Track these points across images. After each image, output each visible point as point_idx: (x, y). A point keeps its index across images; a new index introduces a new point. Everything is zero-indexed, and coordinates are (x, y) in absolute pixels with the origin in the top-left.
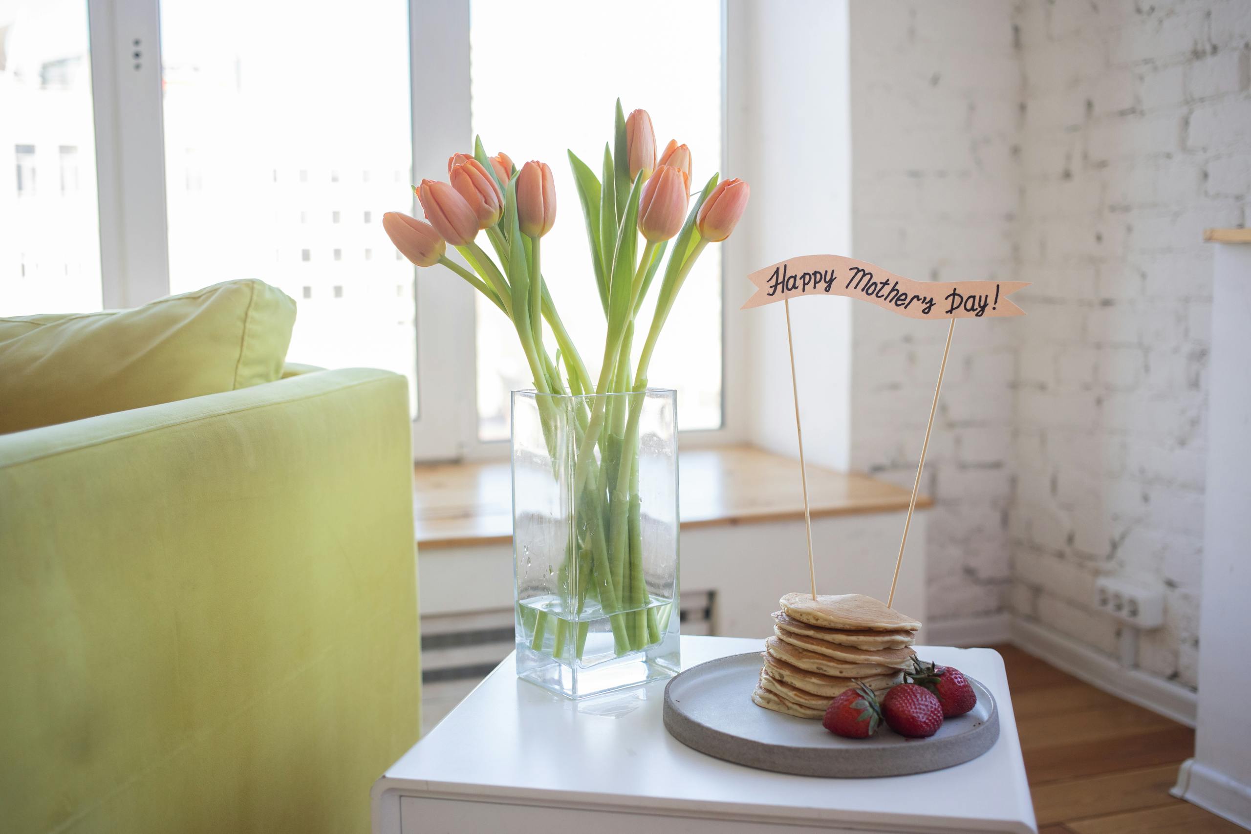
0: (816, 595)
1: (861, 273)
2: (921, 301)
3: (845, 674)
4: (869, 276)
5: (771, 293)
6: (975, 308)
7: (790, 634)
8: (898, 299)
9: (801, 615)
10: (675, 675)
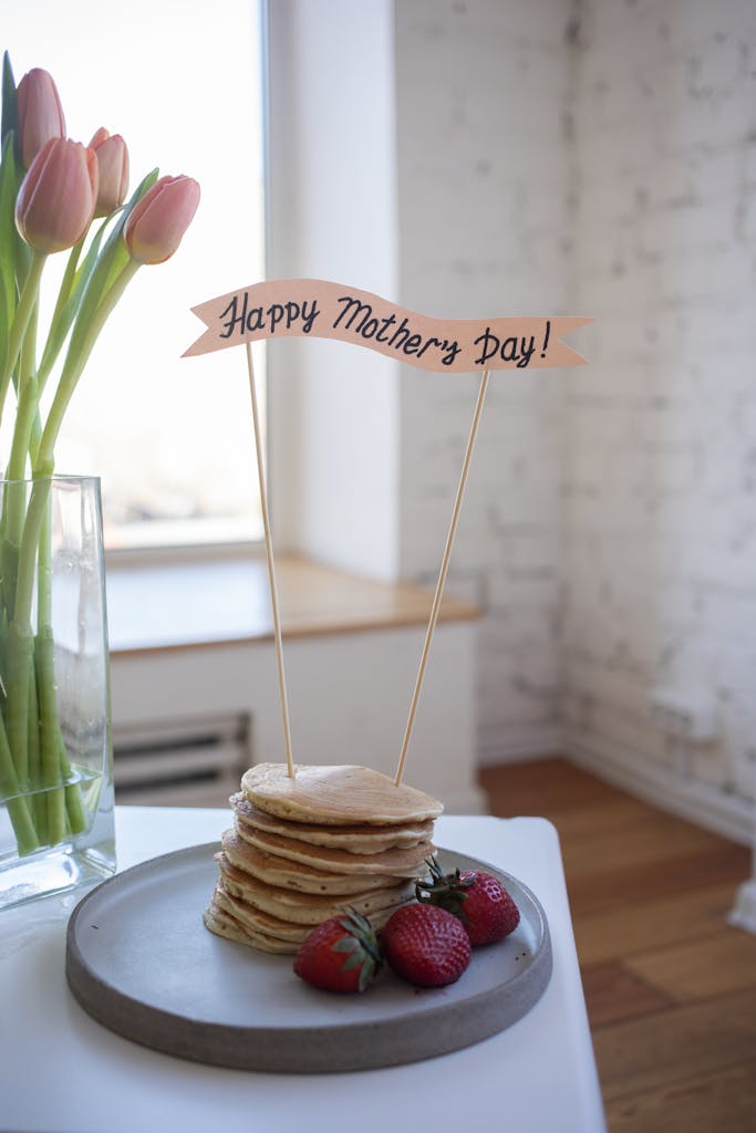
0: (294, 766)
1: (355, 306)
2: (441, 346)
3: (329, 891)
4: (366, 310)
5: (226, 334)
6: (516, 355)
7: (252, 830)
8: (408, 344)
9: (266, 803)
10: (108, 875)
